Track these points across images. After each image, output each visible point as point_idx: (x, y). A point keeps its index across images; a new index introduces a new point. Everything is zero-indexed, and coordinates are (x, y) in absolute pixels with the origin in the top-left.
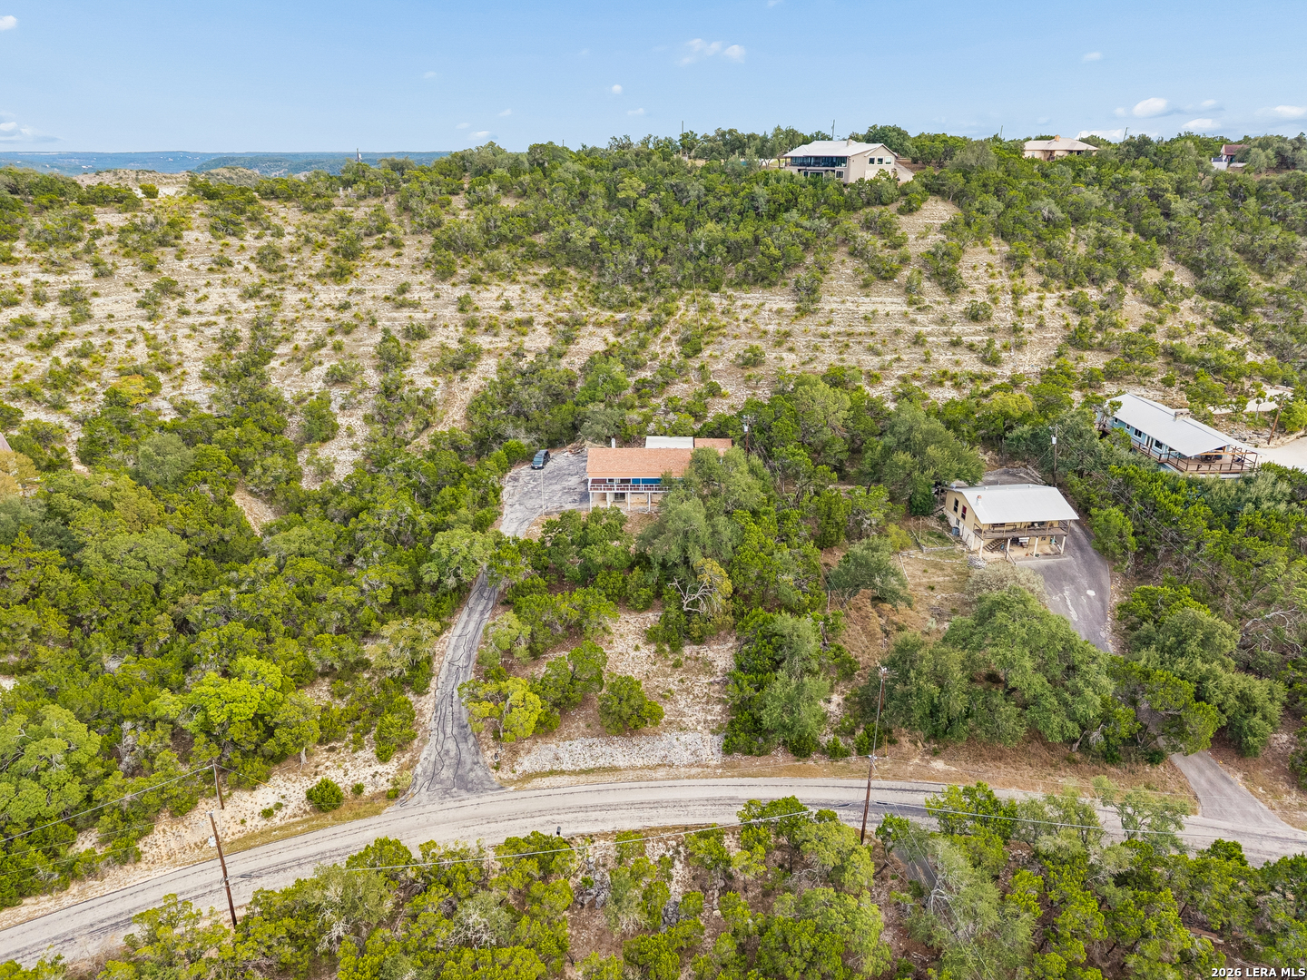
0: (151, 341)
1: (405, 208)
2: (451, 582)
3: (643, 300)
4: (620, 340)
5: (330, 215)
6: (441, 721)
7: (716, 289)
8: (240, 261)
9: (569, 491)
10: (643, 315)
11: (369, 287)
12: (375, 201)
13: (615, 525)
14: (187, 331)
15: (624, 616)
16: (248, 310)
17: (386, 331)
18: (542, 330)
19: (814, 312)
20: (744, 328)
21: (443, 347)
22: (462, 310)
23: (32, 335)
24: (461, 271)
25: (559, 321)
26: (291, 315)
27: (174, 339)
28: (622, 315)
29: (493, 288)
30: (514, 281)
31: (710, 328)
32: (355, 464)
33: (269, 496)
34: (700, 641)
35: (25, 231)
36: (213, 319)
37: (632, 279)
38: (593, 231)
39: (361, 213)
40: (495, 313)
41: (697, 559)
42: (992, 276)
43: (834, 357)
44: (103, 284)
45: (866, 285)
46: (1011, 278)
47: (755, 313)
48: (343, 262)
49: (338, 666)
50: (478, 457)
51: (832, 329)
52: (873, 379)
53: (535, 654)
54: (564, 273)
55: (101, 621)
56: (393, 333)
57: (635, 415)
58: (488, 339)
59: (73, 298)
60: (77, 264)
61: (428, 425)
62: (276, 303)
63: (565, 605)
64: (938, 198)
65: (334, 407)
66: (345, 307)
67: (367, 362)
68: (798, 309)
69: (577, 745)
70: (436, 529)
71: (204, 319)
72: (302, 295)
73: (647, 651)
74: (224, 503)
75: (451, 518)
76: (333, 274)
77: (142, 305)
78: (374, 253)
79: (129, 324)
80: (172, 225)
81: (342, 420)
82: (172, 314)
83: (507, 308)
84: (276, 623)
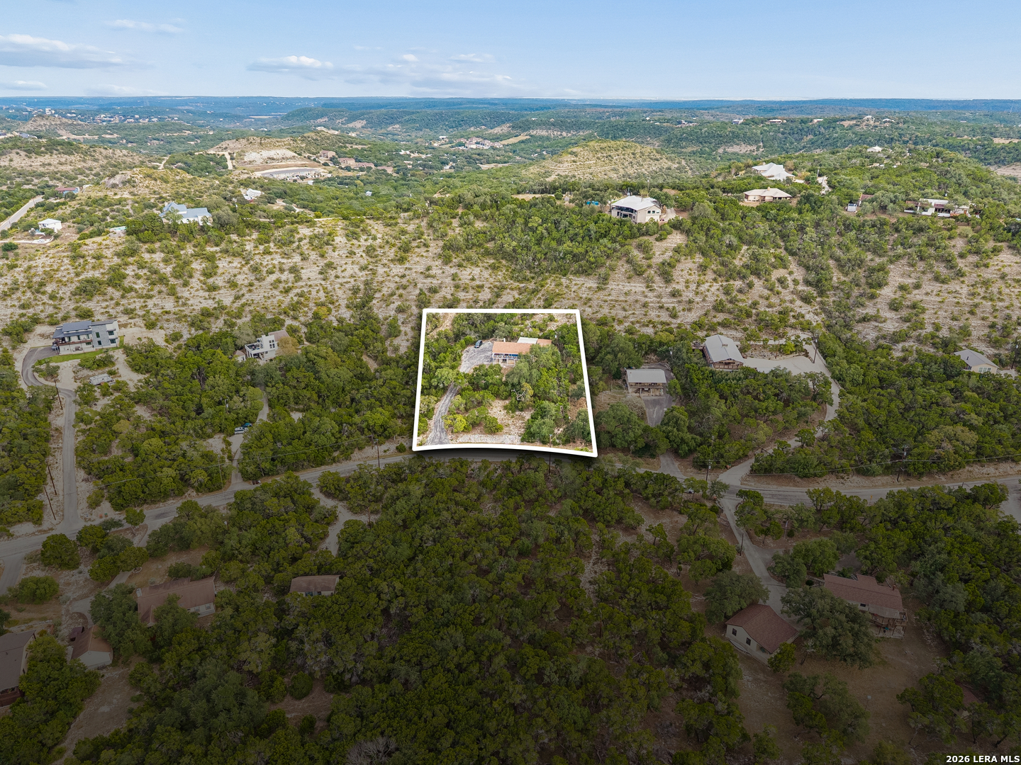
0: (325, 289)
1: (430, 226)
2: (441, 386)
3: (533, 278)
4: (521, 297)
5: (397, 229)
6: (436, 427)
7: (565, 275)
8: (359, 252)
9: (487, 357)
10: (531, 286)
11: (414, 266)
12: (417, 221)
13: (498, 370)
14: (339, 286)
15: (497, 401)
16: (363, 276)
17: (421, 290)
18: (487, 290)
19: (604, 289)
20: (573, 295)
21: (445, 297)
22: (453, 280)
23: (281, 286)
24: (454, 260)
25: (495, 286)
26: (381, 279)
27: (334, 289)
28: (523, 285)
29: (468, 269)
30: (477, 266)
31: (559, 294)
32: (408, 347)
33: (375, 358)
34: (522, 410)
35: (273, 238)
36: (349, 280)
37: (529, 267)
38: (514, 243)
39: (411, 228)
40: (467, 282)
41: (524, 383)
42: (690, 274)
43: (607, 311)
44: (305, 264)
45: (629, 278)
46: (699, 275)
47: (579, 288)
48: (403, 254)
49: (404, 415)
50: (455, 341)
51: (610, 298)
52: (620, 322)
53: (467, 410)
54: (500, 262)
55: (328, 397)
56: (424, 290)
57: (516, 328)
58: (464, 294)
59: (294, 270)
60: (294, 254)
61: (436, 327)
62: (374, 273)
63: (478, 395)
64: (678, 232)
65: (400, 323)
66: (403, 276)
67: (413, 303)
68: (598, 287)
69: (477, 436)
70: (437, 368)
71: (345, 280)
72: (386, 269)
73: (504, 412)
74: (360, 359)
75: (442, 364)
76: (399, 260)
77: (321, 273)
78: (416, 250)
79: (316, 282)
80: (329, 235)
81: (402, 328)
82: (332, 278)
83: (473, 279)
84: (384, 400)
